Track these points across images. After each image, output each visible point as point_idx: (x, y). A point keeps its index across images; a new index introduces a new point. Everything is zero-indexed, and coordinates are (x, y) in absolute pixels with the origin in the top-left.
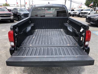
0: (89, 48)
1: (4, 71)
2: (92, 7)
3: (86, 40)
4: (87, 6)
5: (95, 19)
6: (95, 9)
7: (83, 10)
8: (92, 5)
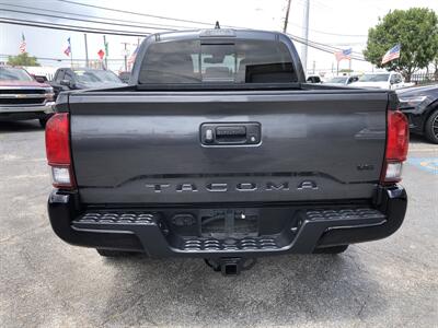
0: (404, 191)
1: (14, 316)
2: (394, 69)
3: (387, 157)
4: (373, 63)
5: (413, 108)
6: (409, 73)
7: (357, 79)
8: (395, 60)
